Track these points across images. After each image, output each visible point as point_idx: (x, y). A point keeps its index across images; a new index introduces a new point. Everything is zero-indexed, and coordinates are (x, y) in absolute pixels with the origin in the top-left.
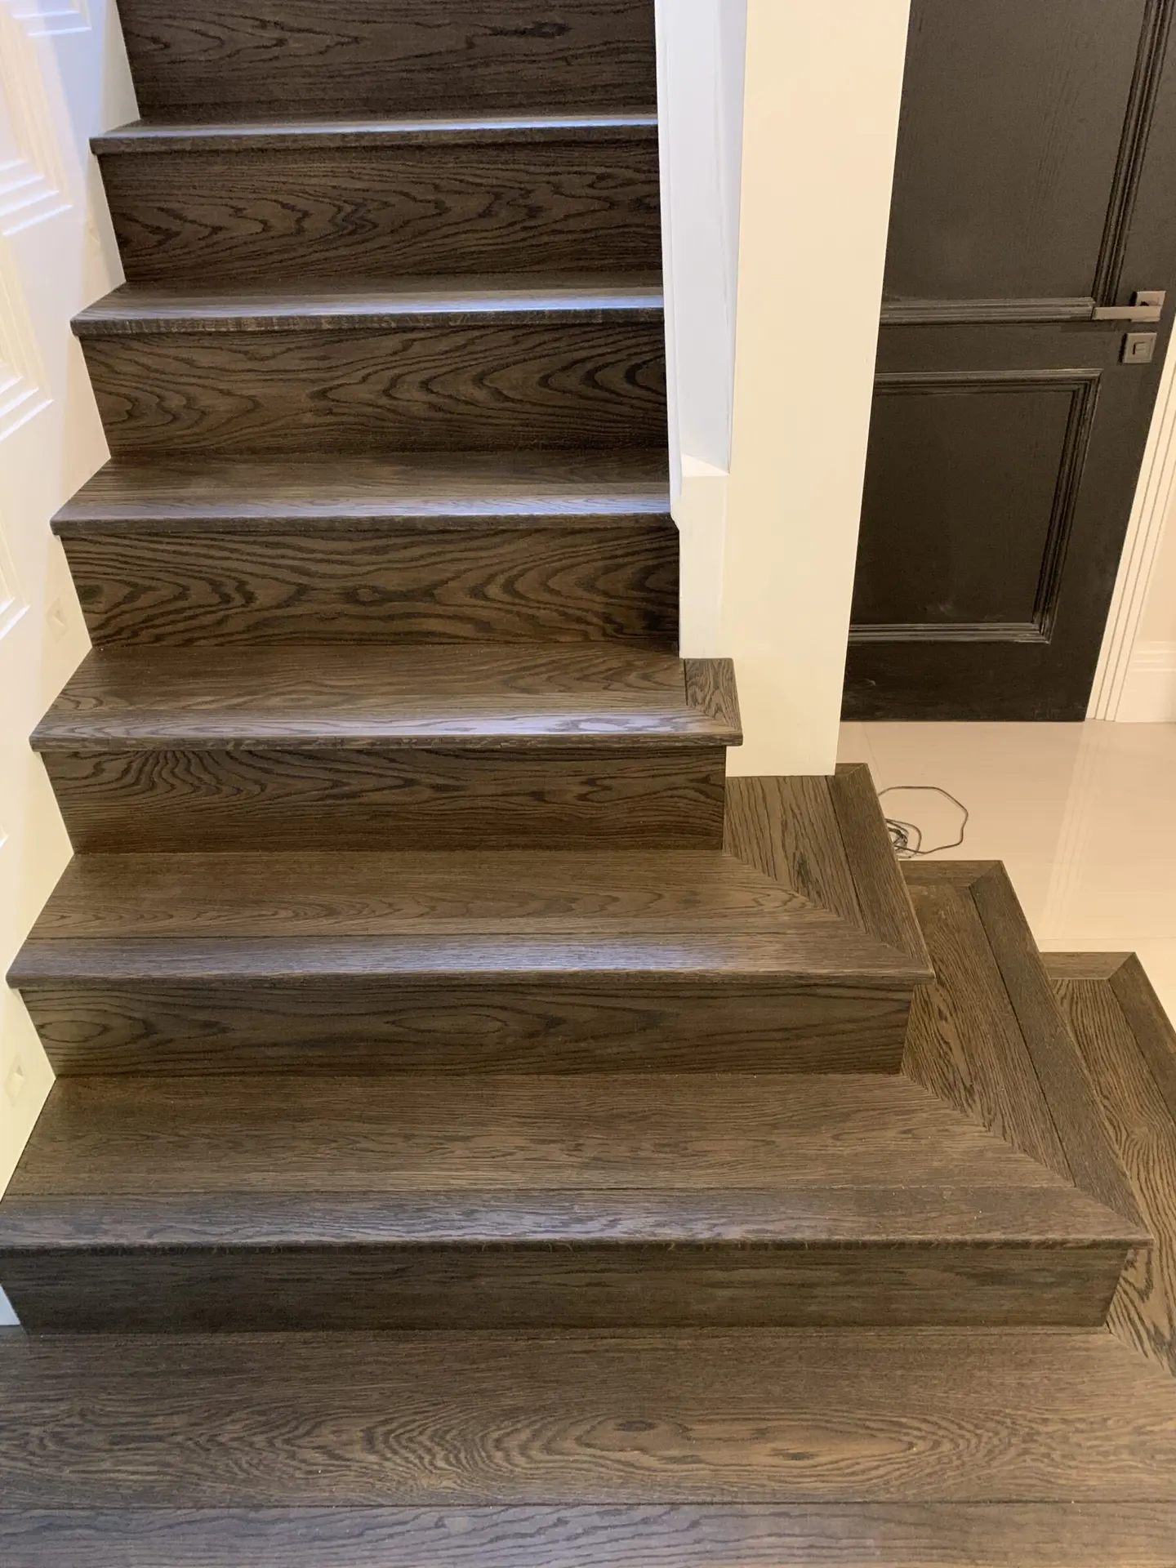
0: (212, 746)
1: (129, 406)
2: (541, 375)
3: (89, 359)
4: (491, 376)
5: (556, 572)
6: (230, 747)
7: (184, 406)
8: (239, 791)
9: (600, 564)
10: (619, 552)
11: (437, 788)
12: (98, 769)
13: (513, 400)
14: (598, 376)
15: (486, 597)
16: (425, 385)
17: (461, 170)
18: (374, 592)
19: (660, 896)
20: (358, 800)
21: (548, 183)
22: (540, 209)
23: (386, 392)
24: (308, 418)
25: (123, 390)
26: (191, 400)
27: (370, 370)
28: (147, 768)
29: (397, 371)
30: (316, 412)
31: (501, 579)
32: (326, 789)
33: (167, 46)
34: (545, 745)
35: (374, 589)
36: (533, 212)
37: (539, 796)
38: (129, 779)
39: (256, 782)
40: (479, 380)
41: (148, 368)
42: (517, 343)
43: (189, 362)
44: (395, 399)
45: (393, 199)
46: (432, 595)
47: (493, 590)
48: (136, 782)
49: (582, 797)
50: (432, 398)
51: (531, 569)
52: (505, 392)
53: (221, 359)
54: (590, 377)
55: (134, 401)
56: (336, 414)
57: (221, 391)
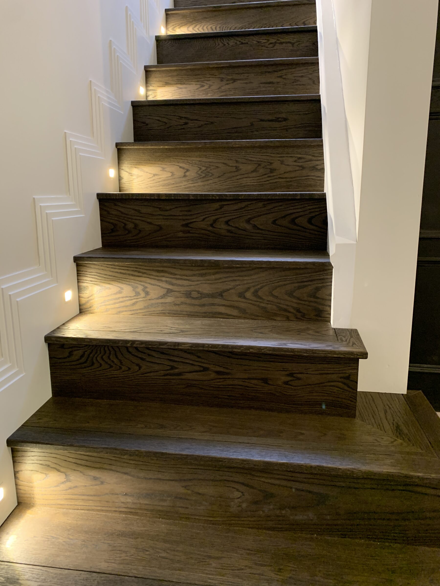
0: (122, 344)
1: (113, 227)
2: (273, 219)
3: (101, 209)
4: (253, 220)
5: (276, 288)
7: (133, 228)
8: (129, 369)
9: (296, 285)
10: (305, 280)
11: (218, 373)
12: (71, 354)
13: (261, 230)
14: (297, 221)
15: (245, 298)
16: (227, 223)
17: (248, 156)
18: (198, 293)
20: (180, 377)
21: (279, 160)
22: (275, 170)
23: (212, 225)
24: (181, 234)
25: (111, 221)
26: (136, 226)
27: (207, 216)
28: (91, 355)
29: (216, 217)
30: (184, 232)
31: (252, 290)
32: (168, 370)
33: (147, 125)
34: (271, 352)
36: (272, 171)
37: (265, 381)
38: (83, 360)
39: (137, 365)
40: (248, 221)
41: (122, 213)
42: (265, 207)
43: (139, 211)
44: (216, 228)
46: (222, 296)
47: (248, 295)
48: (85, 362)
49: (286, 383)
50: (230, 228)
51: (265, 286)
52: (258, 226)
53: (149, 210)
54: (293, 221)
55: (115, 225)
56: (191, 233)
57: (148, 223)
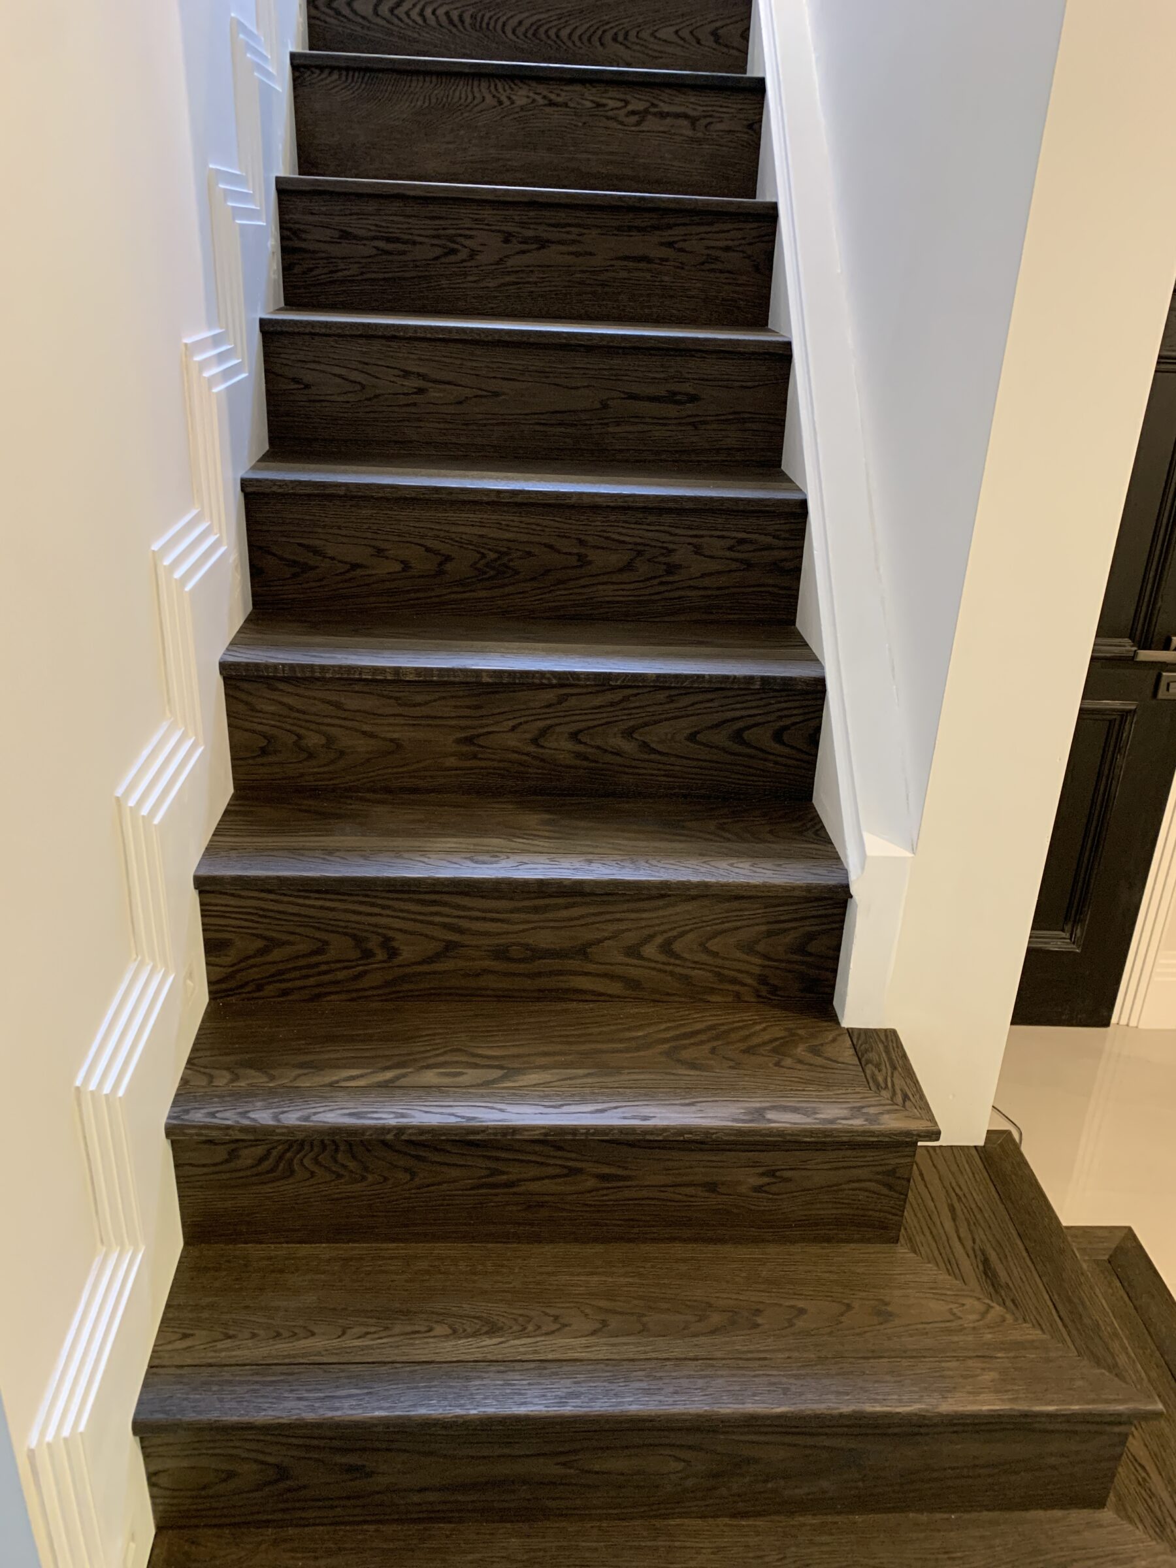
0: (371, 1135)
1: (263, 743)
2: (688, 731)
3: (227, 696)
4: (641, 730)
5: (716, 934)
6: (390, 1137)
7: (323, 746)
8: (386, 1179)
9: (764, 928)
10: (782, 918)
11: (603, 1177)
13: (660, 753)
14: (746, 735)
15: (641, 957)
16: (574, 736)
17: (609, 529)
18: (527, 949)
19: (849, 1307)
20: (514, 1190)
21: (689, 544)
22: (680, 567)
23: (535, 741)
24: (452, 762)
25: (259, 728)
26: (330, 740)
27: (522, 720)
28: (289, 1155)
29: (549, 722)
30: (462, 756)
31: (659, 940)
32: (482, 1177)
33: (307, 386)
34: (733, 1138)
35: (527, 947)
36: (671, 569)
37: (712, 1187)
38: (266, 1165)
39: (406, 1170)
40: (629, 734)
41: (291, 708)
42: (672, 701)
43: (338, 705)
44: (542, 747)
45: (535, 550)
46: (585, 953)
47: (650, 950)
49: (758, 1189)
50: (580, 748)
51: (691, 930)
52: (653, 745)
53: (369, 703)
54: (738, 736)
55: (269, 738)
56: (481, 759)
57: (364, 733)
